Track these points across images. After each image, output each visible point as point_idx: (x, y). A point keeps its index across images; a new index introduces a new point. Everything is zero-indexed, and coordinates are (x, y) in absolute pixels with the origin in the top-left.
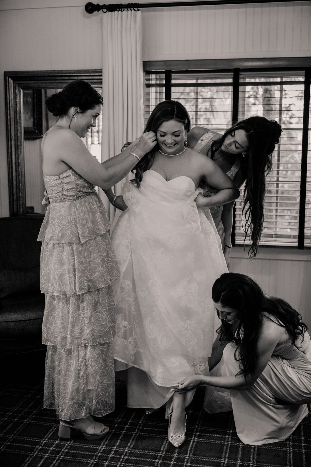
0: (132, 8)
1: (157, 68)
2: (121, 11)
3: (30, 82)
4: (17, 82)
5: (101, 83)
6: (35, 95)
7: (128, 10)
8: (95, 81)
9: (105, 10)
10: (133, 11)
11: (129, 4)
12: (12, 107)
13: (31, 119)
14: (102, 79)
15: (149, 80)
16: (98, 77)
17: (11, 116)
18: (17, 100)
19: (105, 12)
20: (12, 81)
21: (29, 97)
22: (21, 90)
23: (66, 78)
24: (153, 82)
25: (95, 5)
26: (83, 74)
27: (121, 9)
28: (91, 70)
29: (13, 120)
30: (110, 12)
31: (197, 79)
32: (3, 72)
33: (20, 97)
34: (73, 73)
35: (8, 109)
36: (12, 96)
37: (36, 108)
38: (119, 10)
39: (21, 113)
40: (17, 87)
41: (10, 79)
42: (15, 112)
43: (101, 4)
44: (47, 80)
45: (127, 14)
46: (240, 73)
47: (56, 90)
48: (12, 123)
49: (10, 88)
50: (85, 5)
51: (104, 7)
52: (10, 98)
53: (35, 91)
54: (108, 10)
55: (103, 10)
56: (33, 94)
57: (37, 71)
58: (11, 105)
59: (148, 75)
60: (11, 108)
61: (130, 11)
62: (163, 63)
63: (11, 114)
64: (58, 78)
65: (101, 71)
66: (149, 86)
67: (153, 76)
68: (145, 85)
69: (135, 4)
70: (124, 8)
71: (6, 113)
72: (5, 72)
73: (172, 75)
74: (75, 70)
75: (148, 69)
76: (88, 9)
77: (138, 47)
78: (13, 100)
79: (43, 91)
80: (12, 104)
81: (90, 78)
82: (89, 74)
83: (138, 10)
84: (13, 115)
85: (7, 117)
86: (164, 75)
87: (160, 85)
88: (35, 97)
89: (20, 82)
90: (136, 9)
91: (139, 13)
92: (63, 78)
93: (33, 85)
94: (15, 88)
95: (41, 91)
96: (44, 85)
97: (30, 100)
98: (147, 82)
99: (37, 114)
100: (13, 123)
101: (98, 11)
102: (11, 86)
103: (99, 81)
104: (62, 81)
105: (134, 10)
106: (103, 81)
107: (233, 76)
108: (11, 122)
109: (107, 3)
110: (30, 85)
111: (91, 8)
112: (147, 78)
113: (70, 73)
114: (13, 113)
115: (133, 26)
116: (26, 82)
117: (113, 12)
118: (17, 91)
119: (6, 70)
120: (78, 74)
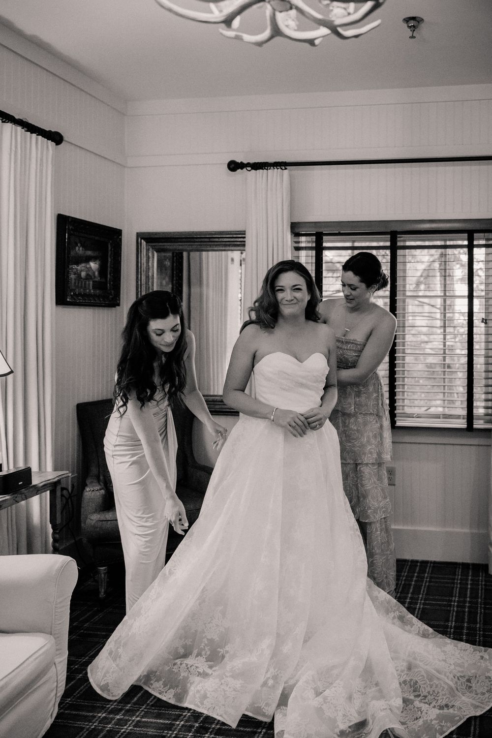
0: (278, 166)
1: (306, 229)
2: (267, 170)
3: (165, 244)
4: (149, 244)
5: (244, 245)
6: (175, 258)
7: (274, 168)
8: (238, 243)
9: (249, 169)
10: (279, 170)
11: (275, 163)
12: (144, 271)
13: (169, 284)
14: (245, 241)
15: (298, 242)
16: (242, 239)
17: (142, 281)
18: (150, 264)
19: (250, 171)
20: (145, 243)
21: (168, 260)
22: (155, 252)
23: (206, 240)
24: (303, 245)
25: (238, 163)
26: (225, 236)
27: (266, 168)
28: (233, 231)
29: (145, 286)
30: (253, 171)
31: (354, 242)
32: (136, 233)
33: (153, 260)
34: (214, 235)
35: (139, 273)
36: (144, 260)
37: (175, 272)
38: (265, 169)
39: (154, 278)
40: (151, 249)
41: (142, 241)
42: (147, 277)
43: (245, 162)
44: (184, 242)
45: (273, 173)
46: (398, 236)
47: (201, 252)
48: (142, 290)
49: (142, 250)
50: (227, 162)
51: (248, 165)
52: (142, 261)
53: (175, 254)
54: (253, 168)
55: (248, 168)
56: (173, 257)
57: (174, 232)
58: (142, 270)
59: (297, 237)
60: (142, 272)
61: (276, 170)
62: (313, 224)
63: (142, 279)
64: (197, 240)
65: (244, 233)
66: (298, 249)
67: (303, 239)
68: (293, 248)
69: (282, 162)
70: (270, 166)
71: (137, 278)
72: (137, 233)
73: (324, 237)
74: (215, 232)
75: (297, 231)
76: (231, 167)
77: (284, 207)
78: (145, 263)
79: (185, 254)
80: (144, 269)
81: (232, 240)
82: (231, 236)
83: (286, 169)
84: (145, 280)
85: (137, 282)
86: (315, 237)
87: (310, 248)
88: (175, 261)
89: (154, 244)
90: (283, 168)
91: (286, 172)
92: (203, 240)
93: (168, 247)
94: (148, 250)
95: (182, 254)
96: (181, 247)
97: (169, 264)
98: (296, 245)
99: (176, 279)
100: (145, 289)
101: (242, 169)
102: (144, 248)
103: (243, 243)
104: (202, 243)
105: (281, 169)
106: (246, 243)
107: (389, 239)
108: (142, 288)
109: (252, 161)
110: (165, 247)
111: (234, 166)
112: (296, 240)
113: (212, 234)
114: (145, 278)
115: (279, 185)
116: (160, 244)
117: (258, 171)
118: (150, 255)
119: (138, 231)
120: (219, 236)
